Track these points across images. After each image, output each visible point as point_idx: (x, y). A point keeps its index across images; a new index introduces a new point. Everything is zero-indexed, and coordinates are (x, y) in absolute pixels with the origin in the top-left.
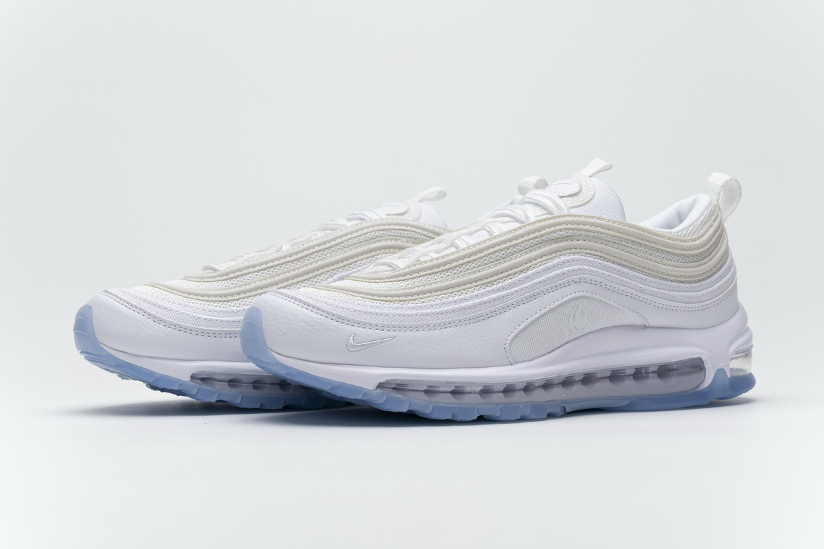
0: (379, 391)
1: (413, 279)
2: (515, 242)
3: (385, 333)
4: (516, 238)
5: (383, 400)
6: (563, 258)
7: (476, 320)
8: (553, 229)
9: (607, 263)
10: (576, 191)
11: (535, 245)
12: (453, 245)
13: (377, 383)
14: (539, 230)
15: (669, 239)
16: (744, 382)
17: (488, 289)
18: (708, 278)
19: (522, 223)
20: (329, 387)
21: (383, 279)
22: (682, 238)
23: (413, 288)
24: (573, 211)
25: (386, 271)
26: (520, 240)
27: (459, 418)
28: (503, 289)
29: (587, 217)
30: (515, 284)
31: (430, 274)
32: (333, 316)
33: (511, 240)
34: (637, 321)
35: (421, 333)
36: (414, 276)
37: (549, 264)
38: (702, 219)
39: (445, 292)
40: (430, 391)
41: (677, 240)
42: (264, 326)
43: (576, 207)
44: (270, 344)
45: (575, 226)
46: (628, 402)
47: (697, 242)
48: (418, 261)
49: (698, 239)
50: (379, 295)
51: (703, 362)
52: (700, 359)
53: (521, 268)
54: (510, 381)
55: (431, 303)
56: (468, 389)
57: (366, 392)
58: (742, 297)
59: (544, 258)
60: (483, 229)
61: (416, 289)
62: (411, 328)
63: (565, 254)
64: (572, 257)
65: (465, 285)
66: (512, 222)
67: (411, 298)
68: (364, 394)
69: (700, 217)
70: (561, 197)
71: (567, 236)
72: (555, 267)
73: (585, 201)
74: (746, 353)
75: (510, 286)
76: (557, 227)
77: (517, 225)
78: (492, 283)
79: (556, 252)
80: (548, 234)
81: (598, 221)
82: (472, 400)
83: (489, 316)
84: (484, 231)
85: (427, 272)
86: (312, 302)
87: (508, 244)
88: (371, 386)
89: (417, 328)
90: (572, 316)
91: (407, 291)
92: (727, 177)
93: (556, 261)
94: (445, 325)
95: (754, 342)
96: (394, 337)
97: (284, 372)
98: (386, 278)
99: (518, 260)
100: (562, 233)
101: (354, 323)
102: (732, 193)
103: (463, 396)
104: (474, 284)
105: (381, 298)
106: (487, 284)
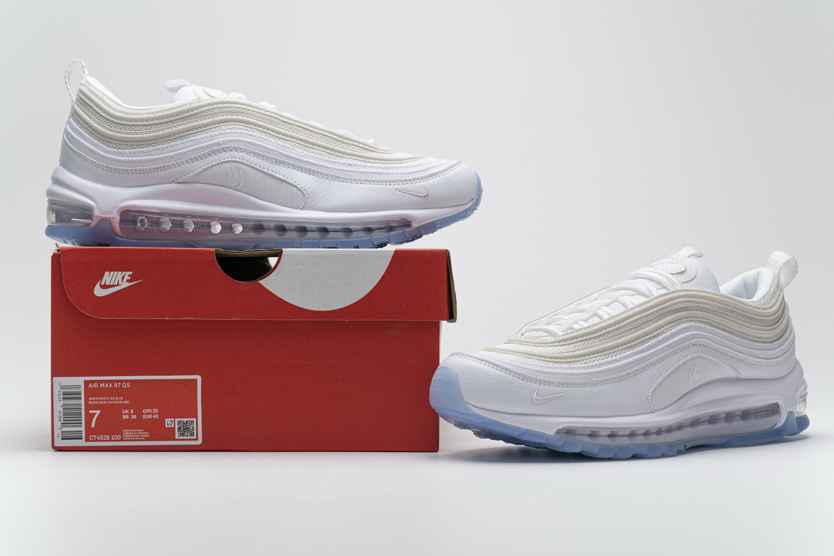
0: (558, 436)
1: (573, 343)
2: (647, 313)
3: (561, 389)
4: (647, 309)
5: (561, 443)
6: (683, 325)
7: (625, 378)
8: (674, 301)
9: (714, 329)
10: (683, 270)
12: (595, 315)
13: (556, 429)
14: (663, 302)
15: (754, 307)
16: (803, 422)
17: (631, 351)
18: (779, 338)
19: (647, 297)
20: (518, 433)
21: (548, 343)
22: (762, 306)
23: (575, 351)
24: (686, 286)
25: (545, 336)
26: (651, 311)
27: (619, 457)
28: (642, 351)
29: (697, 291)
30: (650, 347)
31: (586, 340)
32: (520, 376)
33: (644, 311)
34: (733, 374)
35: (587, 389)
36: (573, 341)
37: (674, 330)
38: (772, 290)
39: (600, 354)
40: (593, 434)
41: (759, 308)
42: (460, 384)
43: (686, 282)
44: (467, 399)
45: (689, 299)
46: (727, 439)
47: (772, 310)
48: (572, 329)
49: (772, 307)
50: (551, 358)
51: (779, 406)
52: (777, 404)
53: (653, 334)
54: (648, 426)
55: (591, 364)
56: (620, 433)
57: (548, 437)
58: (799, 355)
59: (669, 326)
60: (616, 301)
61: (578, 353)
62: (580, 385)
63: (684, 322)
64: (689, 324)
65: (614, 348)
66: (636, 294)
67: (576, 360)
68: (547, 439)
69: (771, 288)
70: (672, 274)
71: (684, 308)
72: (678, 332)
73: (691, 278)
74: (804, 398)
75: (647, 349)
76: (677, 300)
77: (644, 299)
78: (633, 347)
80: (670, 306)
81: (706, 294)
82: (624, 441)
83: (635, 374)
84: (616, 303)
85: (584, 338)
86: (500, 364)
88: (552, 432)
89: (584, 385)
90: (691, 373)
91: (571, 354)
92: (789, 257)
93: (679, 328)
94: (605, 382)
95: (808, 390)
96: (568, 392)
97: (480, 421)
98: (551, 343)
99: (651, 327)
100: (680, 305)
101: (536, 381)
102: (792, 268)
103: (616, 438)
104: (621, 348)
105: (552, 360)
106: (630, 347)
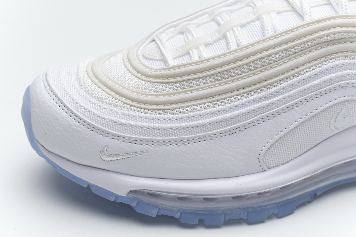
0: (131, 196)
1: (176, 82)
3: (139, 147)
5: (134, 205)
6: (333, 63)
7: (232, 132)
8: (326, 31)
11: (306, 48)
23: (174, 94)
28: (265, 98)
30: (278, 93)
31: (193, 80)
32: (89, 125)
35: (173, 147)
36: (176, 79)
37: (317, 70)
39: (204, 101)
42: (32, 118)
44: (37, 137)
45: (350, 29)
50: (138, 102)
53: (286, 75)
55: (188, 114)
57: (119, 197)
59: (312, 64)
61: (176, 97)
62: (164, 143)
63: (335, 58)
65: (226, 93)
67: (170, 107)
71: (341, 39)
72: (323, 73)
75: (273, 95)
76: (332, 30)
78: (254, 92)
79: (326, 56)
80: (320, 37)
83: (246, 127)
85: (190, 77)
87: (279, 49)
90: (334, 118)
93: (325, 66)
94: (200, 139)
98: (151, 76)
99: (285, 66)
100: (335, 36)
101: (108, 134)
104: (236, 93)
105: (140, 104)
106: (249, 93)
